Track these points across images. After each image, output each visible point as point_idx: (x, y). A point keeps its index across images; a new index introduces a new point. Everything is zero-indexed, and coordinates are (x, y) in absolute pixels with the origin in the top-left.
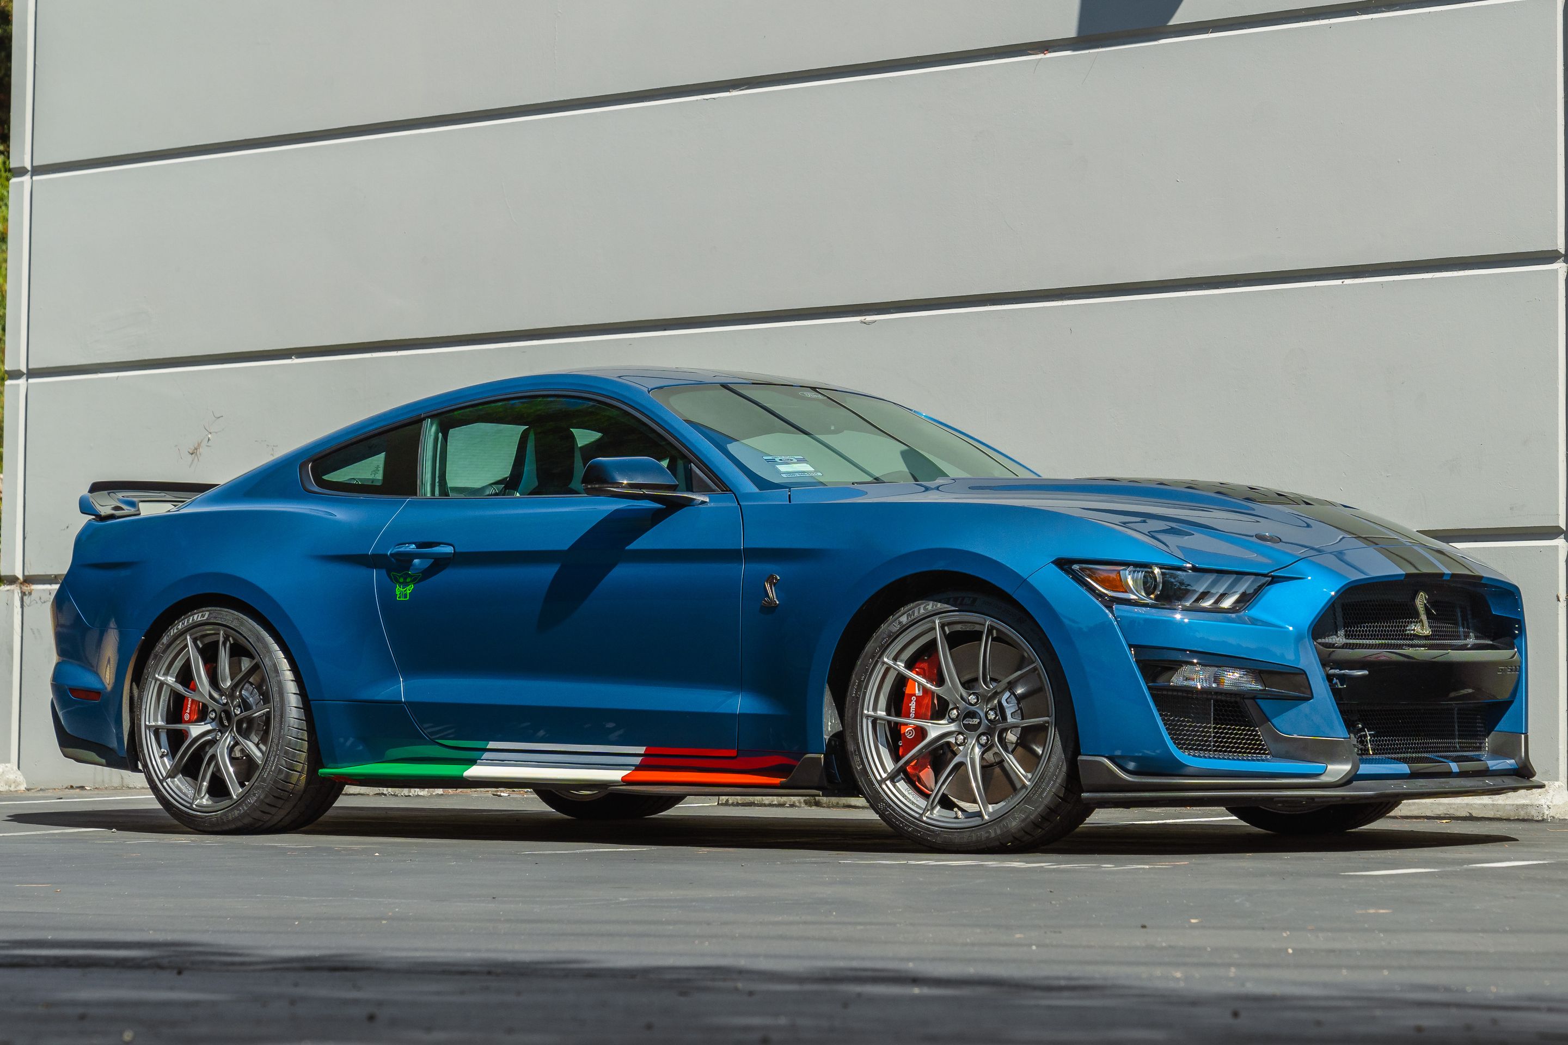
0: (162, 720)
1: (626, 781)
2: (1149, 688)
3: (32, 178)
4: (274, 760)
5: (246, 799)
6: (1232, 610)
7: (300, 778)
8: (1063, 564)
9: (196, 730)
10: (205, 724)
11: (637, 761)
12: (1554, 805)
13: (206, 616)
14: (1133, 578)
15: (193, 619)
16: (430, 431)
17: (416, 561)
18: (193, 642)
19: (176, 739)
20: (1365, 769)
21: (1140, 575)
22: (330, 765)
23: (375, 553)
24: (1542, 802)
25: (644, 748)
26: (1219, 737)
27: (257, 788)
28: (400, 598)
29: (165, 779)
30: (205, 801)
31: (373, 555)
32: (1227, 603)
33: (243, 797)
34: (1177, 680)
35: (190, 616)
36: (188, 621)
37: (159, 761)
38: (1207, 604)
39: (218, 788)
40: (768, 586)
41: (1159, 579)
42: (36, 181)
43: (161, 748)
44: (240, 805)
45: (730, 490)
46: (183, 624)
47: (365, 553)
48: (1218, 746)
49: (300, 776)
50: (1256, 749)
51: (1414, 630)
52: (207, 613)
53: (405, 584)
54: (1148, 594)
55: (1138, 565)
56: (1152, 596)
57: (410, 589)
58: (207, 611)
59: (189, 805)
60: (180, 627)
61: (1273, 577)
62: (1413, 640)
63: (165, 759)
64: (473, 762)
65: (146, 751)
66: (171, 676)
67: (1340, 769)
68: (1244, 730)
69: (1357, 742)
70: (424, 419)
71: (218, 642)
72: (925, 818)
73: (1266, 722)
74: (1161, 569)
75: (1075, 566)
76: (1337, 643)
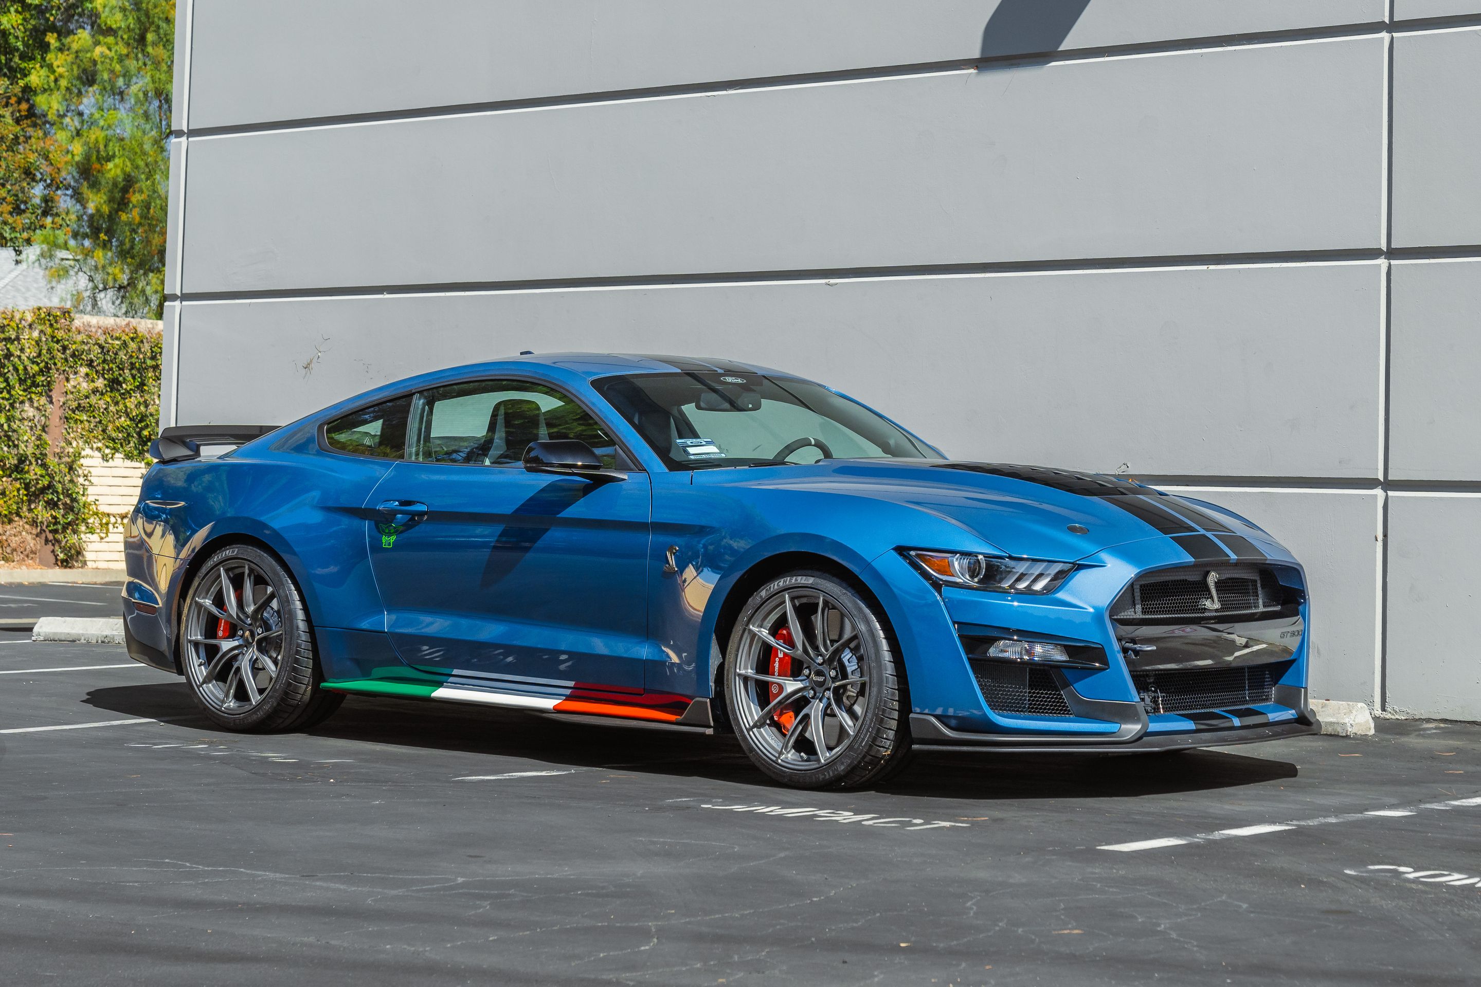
0: (201, 636)
1: (557, 710)
2: (969, 659)
3: (188, 139)
4: (285, 674)
5: (262, 706)
6: (1048, 590)
7: (305, 690)
8: (901, 550)
9: (226, 645)
10: (233, 640)
11: (568, 692)
12: (1357, 724)
13: (236, 552)
14: (959, 563)
15: (226, 554)
16: (418, 403)
17: (399, 516)
18: (226, 573)
19: (211, 651)
20: (1153, 727)
21: (965, 562)
22: (331, 680)
23: (367, 507)
24: (1346, 720)
25: (574, 683)
26: (1033, 701)
27: (271, 697)
28: (385, 545)
29: (201, 685)
30: (232, 704)
31: (365, 509)
32: (1039, 586)
33: (260, 704)
34: (993, 652)
35: (223, 551)
36: (222, 555)
37: (197, 668)
38: (1022, 586)
39: (241, 694)
40: (668, 554)
41: (984, 565)
42: (191, 141)
43: (199, 659)
44: (258, 710)
45: (645, 470)
46: (218, 557)
47: (358, 506)
48: (1032, 708)
49: (307, 688)
50: (1060, 709)
51: (1205, 605)
52: (236, 550)
53: (389, 534)
54: (972, 577)
55: (964, 554)
56: (976, 580)
57: (393, 538)
58: (236, 548)
59: (218, 707)
60: (215, 560)
61: (1079, 565)
62: (1204, 613)
63: (203, 667)
64: (440, 684)
65: (187, 661)
66: (209, 599)
67: (1132, 729)
68: (1050, 694)
69: (1151, 702)
70: (414, 394)
71: (243, 573)
72: (780, 761)
73: (1068, 686)
74: (984, 557)
75: (913, 553)
76: (1134, 619)
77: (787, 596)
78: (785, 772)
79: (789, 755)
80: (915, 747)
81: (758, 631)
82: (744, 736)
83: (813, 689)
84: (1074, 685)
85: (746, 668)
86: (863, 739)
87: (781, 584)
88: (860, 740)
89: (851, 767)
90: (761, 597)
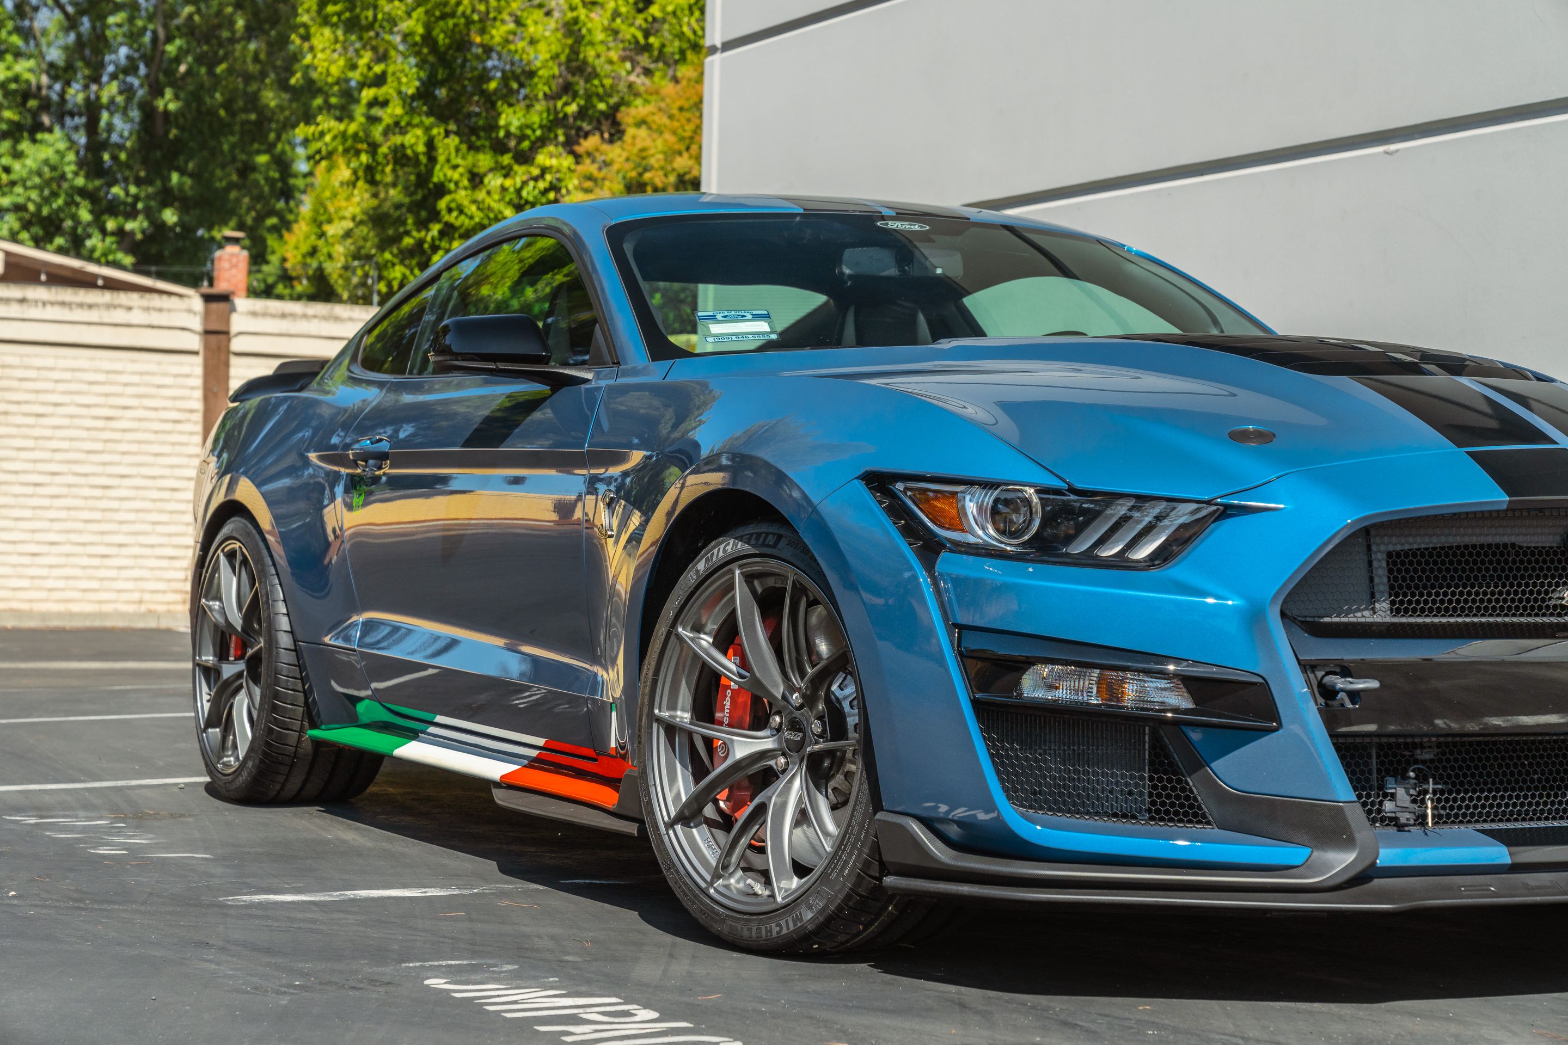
1: (506, 784)
2: (975, 705)
3: (720, 56)
5: (246, 763)
6: (1162, 556)
7: (298, 740)
8: (876, 481)
9: (227, 670)
11: (534, 753)
14: (976, 504)
21: (990, 501)
22: (323, 725)
25: (545, 739)
30: (232, 759)
32: (1144, 552)
33: (244, 761)
34: (1026, 688)
36: (221, 534)
38: (1111, 550)
41: (1037, 509)
43: (210, 690)
44: (243, 770)
46: (219, 537)
49: (301, 737)
52: (232, 525)
53: (360, 493)
55: (990, 485)
56: (1016, 539)
57: (362, 499)
58: (233, 522)
61: (1227, 507)
62: (1564, 614)
63: (210, 703)
64: (413, 735)
67: (1338, 860)
72: (712, 891)
73: (1202, 767)
74: (1037, 492)
75: (900, 486)
76: (1372, 624)
77: (737, 572)
78: (717, 914)
79: (732, 881)
80: (889, 880)
81: (692, 639)
82: (659, 836)
83: (784, 754)
84: (1213, 765)
85: (673, 706)
86: (846, 862)
87: (729, 548)
88: (841, 863)
89: (826, 914)
90: (698, 571)
